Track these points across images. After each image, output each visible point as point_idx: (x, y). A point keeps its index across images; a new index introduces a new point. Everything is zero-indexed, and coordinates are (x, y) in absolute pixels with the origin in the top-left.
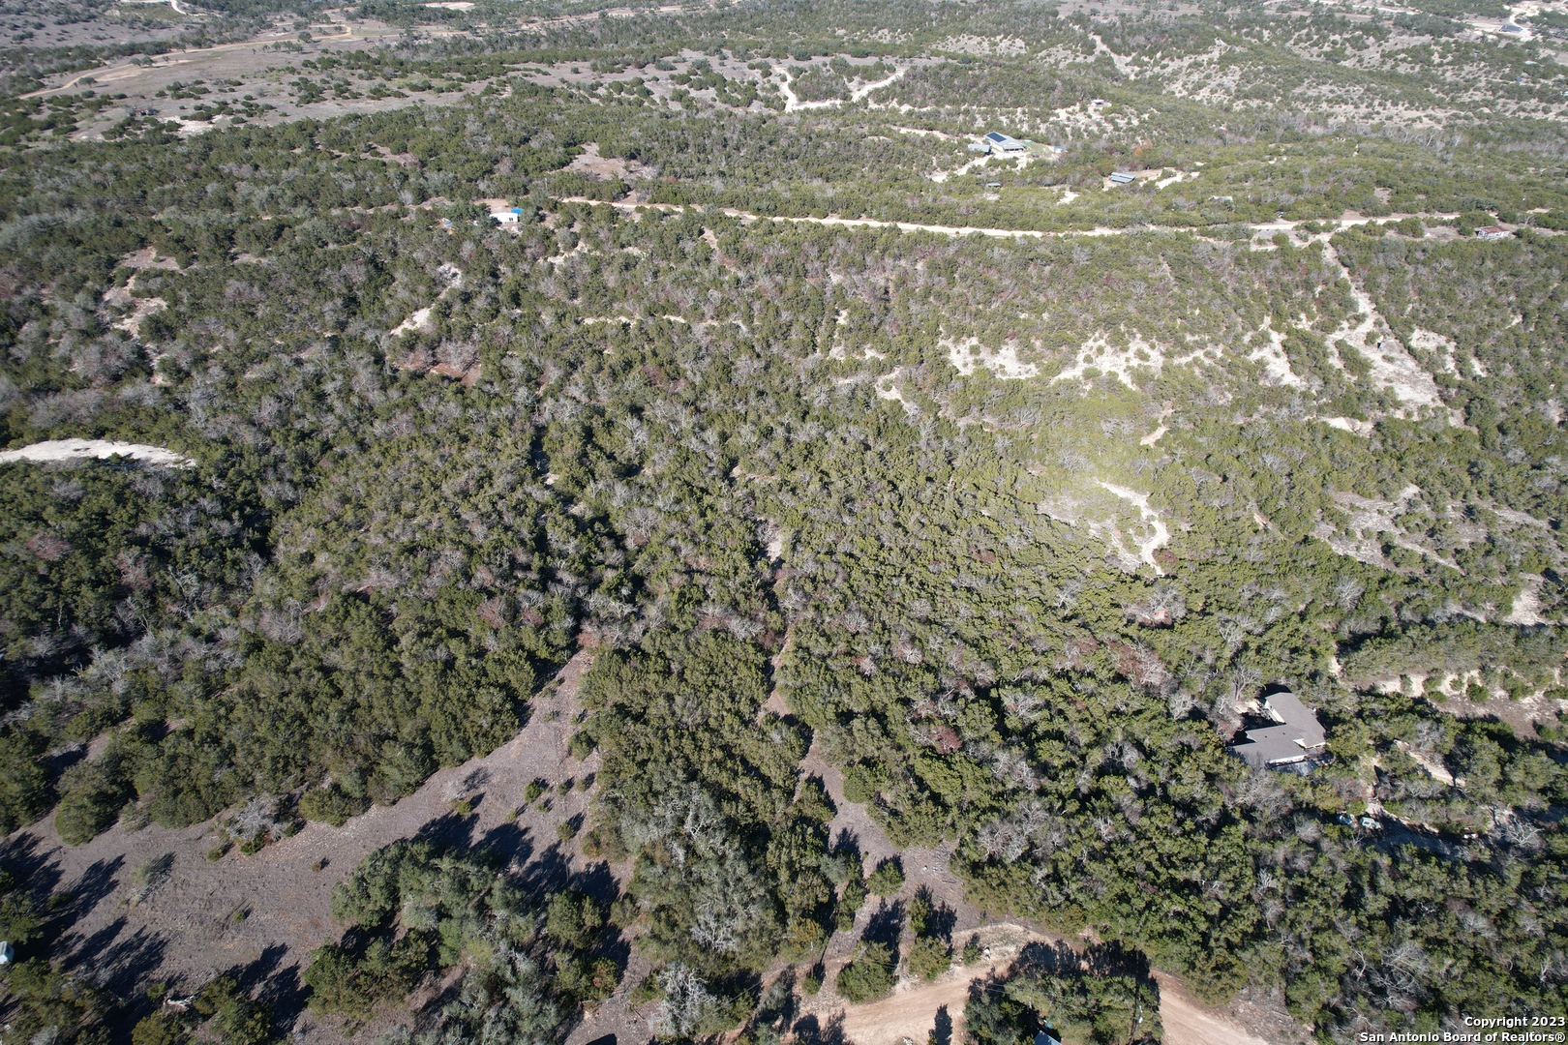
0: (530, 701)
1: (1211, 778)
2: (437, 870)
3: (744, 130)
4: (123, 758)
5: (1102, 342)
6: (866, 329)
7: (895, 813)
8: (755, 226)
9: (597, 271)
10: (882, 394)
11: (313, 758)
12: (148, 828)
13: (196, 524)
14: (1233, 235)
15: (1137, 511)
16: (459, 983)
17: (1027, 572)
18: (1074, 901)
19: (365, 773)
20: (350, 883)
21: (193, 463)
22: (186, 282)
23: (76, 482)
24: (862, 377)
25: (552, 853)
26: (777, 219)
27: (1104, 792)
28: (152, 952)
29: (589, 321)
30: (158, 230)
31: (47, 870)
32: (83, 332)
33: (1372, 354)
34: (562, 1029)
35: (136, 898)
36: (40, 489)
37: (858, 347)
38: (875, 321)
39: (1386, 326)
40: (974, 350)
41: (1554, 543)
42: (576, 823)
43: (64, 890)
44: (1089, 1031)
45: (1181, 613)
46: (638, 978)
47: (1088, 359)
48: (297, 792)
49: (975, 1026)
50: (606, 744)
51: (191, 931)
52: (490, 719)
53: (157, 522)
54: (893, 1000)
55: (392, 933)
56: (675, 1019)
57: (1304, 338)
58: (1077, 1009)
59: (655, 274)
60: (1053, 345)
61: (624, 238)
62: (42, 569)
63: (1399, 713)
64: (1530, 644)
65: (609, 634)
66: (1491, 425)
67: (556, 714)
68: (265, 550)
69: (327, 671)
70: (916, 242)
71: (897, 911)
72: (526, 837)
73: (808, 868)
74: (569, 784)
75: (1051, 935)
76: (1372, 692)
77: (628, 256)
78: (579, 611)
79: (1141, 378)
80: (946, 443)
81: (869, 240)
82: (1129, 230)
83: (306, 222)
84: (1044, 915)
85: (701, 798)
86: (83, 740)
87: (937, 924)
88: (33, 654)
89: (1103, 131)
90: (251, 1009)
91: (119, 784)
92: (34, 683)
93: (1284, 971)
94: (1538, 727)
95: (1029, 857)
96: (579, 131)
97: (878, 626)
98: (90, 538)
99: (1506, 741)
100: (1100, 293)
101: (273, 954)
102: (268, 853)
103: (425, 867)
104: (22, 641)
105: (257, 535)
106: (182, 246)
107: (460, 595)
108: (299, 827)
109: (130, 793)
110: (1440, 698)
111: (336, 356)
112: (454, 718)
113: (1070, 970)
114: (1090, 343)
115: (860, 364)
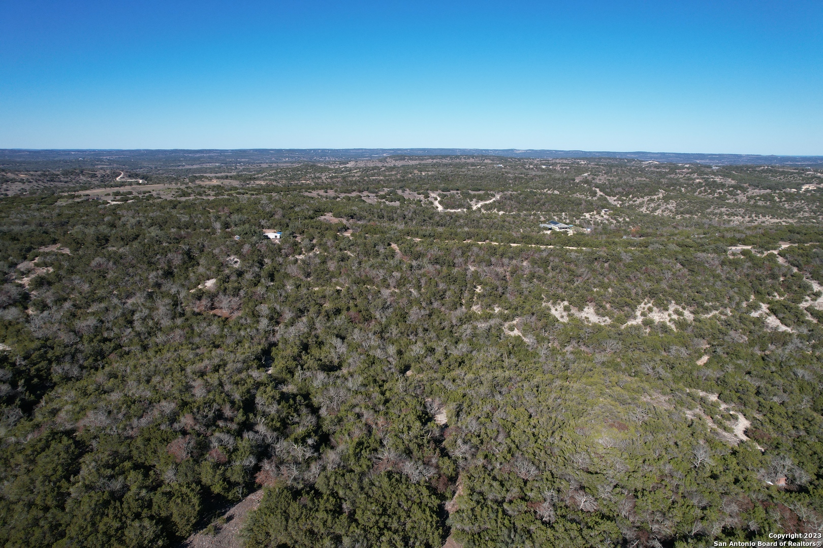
0: (190, 538)
5: (650, 305)
6: (495, 295)
8: (421, 243)
9: (324, 262)
10: (508, 332)
22: (71, 259)
24: (494, 322)
26: (436, 240)
29: (316, 289)
30: (68, 236)
37: (489, 306)
38: (500, 291)
40: (566, 309)
47: (643, 315)
57: (783, 306)
59: (360, 263)
60: (620, 307)
61: (342, 246)
65: (286, 474)
77: (344, 255)
78: (263, 453)
79: (682, 325)
81: (493, 251)
96: (323, 208)
100: (643, 277)
105: (32, 398)
107: (158, 435)
111: (148, 301)
114: (643, 305)
115: (492, 315)
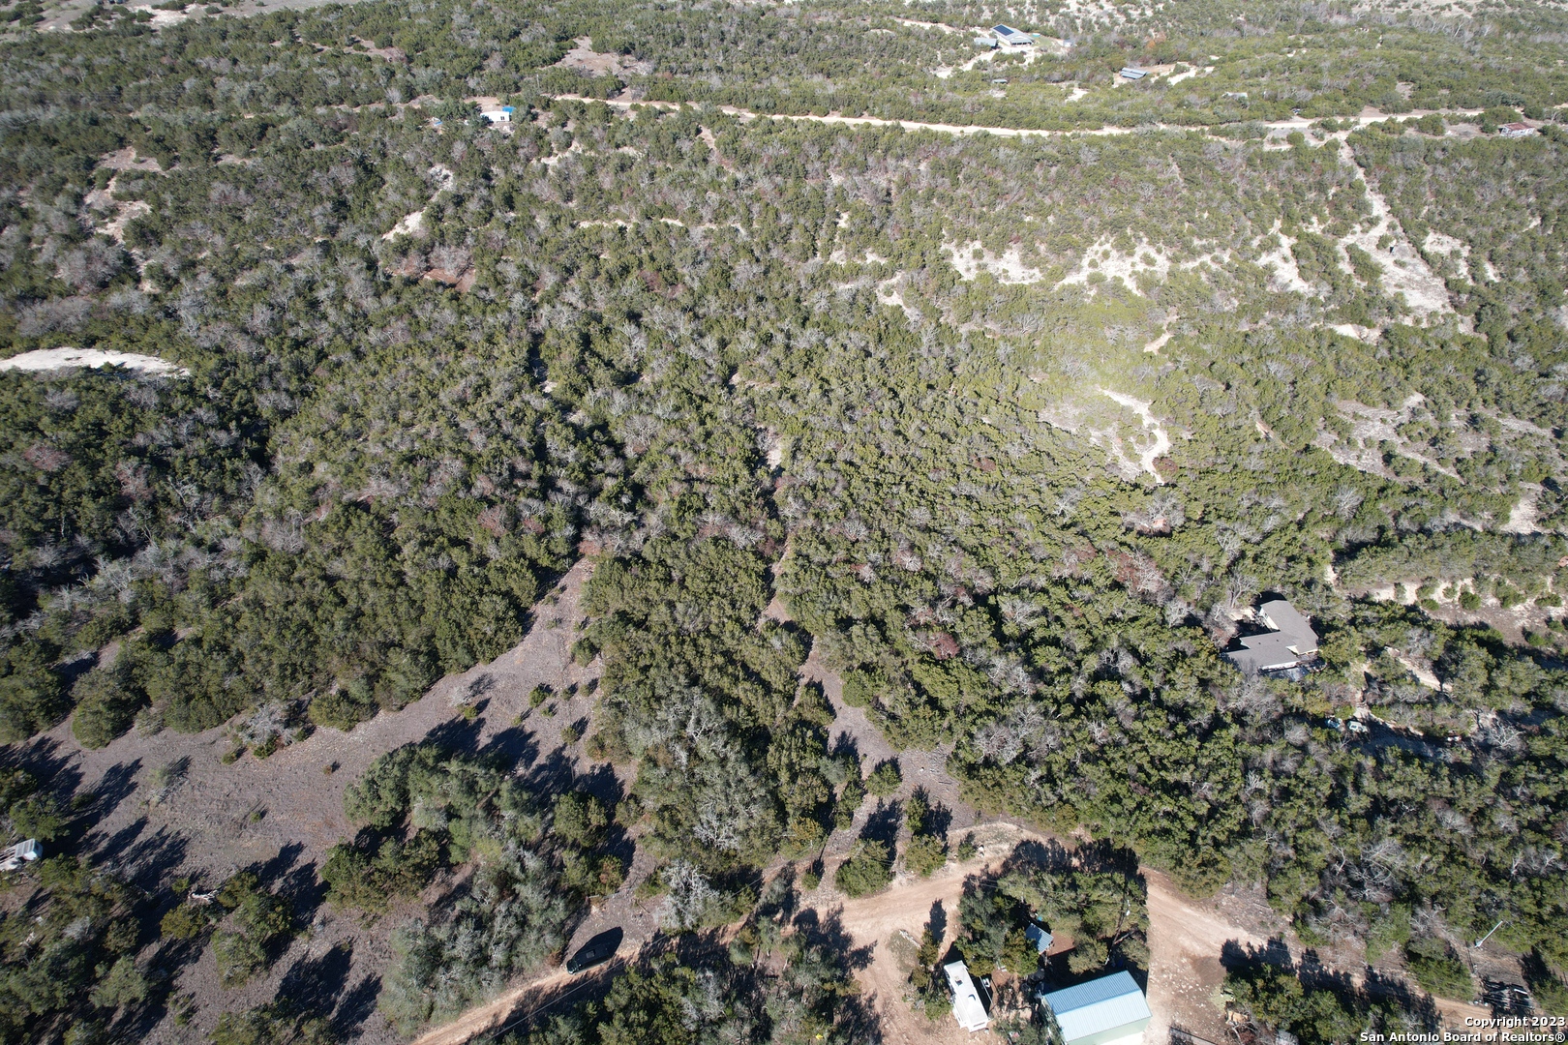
0: (533, 608)
1: (1204, 683)
2: (446, 773)
3: (742, 23)
4: (134, 666)
5: (1108, 247)
6: (868, 233)
7: (893, 717)
8: (754, 125)
9: (592, 173)
10: (883, 300)
11: (320, 666)
12: (163, 733)
13: (194, 434)
14: (1245, 135)
15: (1139, 419)
16: (470, 880)
17: (1027, 480)
18: (1067, 801)
19: (372, 679)
20: (361, 786)
21: (187, 373)
22: (170, 184)
23: (69, 392)
24: (863, 282)
25: (558, 757)
26: (777, 117)
27: (1098, 696)
28: (175, 850)
29: (585, 225)
30: (137, 128)
31: (68, 772)
32: (66, 237)
33: (1384, 259)
34: (570, 923)
35: (156, 799)
36: (34, 399)
37: (859, 251)
38: (877, 224)
39: (1399, 230)
40: (978, 255)
41: (1555, 452)
42: (580, 726)
43: (86, 791)
44: (1078, 924)
45: (1180, 522)
46: (643, 874)
47: (1093, 264)
48: (306, 698)
49: (969, 919)
50: (609, 650)
51: (211, 830)
52: (493, 626)
53: (154, 432)
54: (889, 895)
55: (404, 833)
56: (679, 912)
57: (1315, 243)
58: (1067, 904)
59: (652, 175)
60: (1058, 249)
61: (619, 137)
62: (42, 480)
63: (1392, 620)
64: (1525, 553)
65: (610, 543)
66: (1501, 332)
67: (559, 621)
68: (264, 460)
69: (331, 580)
70: (920, 142)
71: (894, 811)
72: (532, 740)
73: (808, 770)
74: (573, 689)
75: (1044, 833)
76: (1366, 600)
77: (623, 156)
78: (579, 520)
79: (1147, 283)
80: (947, 349)
81: (870, 140)
82: (1138, 129)
83: (290, 122)
84: (1037, 814)
85: (702, 702)
86: (94, 649)
87: (933, 822)
88: (39, 564)
89: (1115, 23)
90: (272, 903)
91: (133, 691)
92: (42, 593)
93: (1266, 867)
94: (1527, 634)
95: (1024, 759)
96: (570, 24)
97: (877, 534)
98: (88, 447)
99: (1495, 647)
100: (1107, 195)
101: (290, 852)
102: (280, 757)
103: (434, 770)
104: (27, 552)
105: (255, 445)
106: (162, 146)
107: (460, 504)
108: (309, 732)
109: (144, 700)
110: (1433, 605)
111: (327, 262)
112: (458, 626)
113: (1062, 867)
114: (1096, 247)
115: (861, 269)
